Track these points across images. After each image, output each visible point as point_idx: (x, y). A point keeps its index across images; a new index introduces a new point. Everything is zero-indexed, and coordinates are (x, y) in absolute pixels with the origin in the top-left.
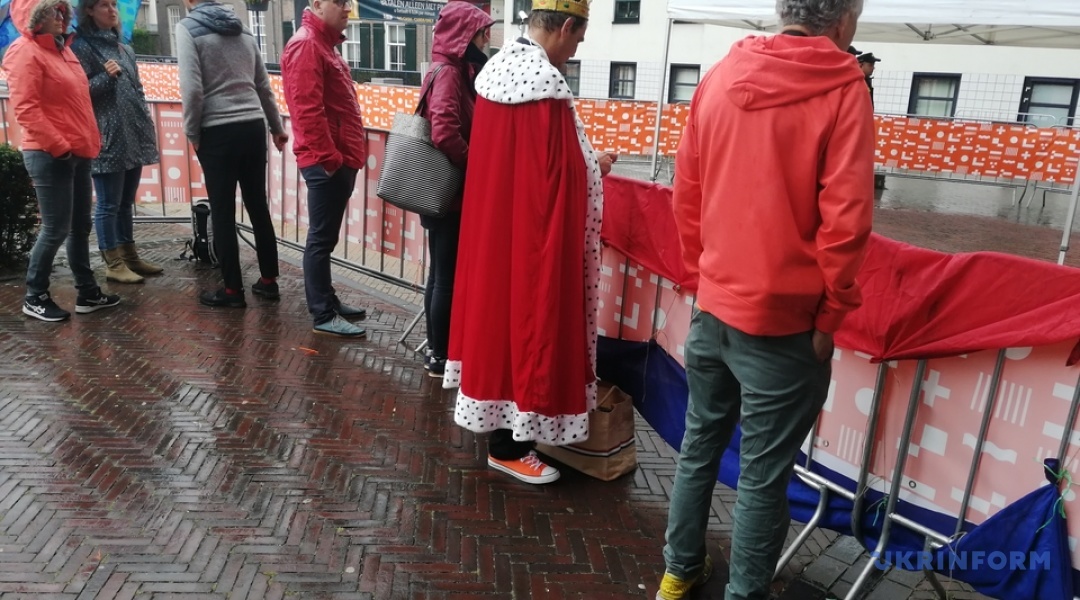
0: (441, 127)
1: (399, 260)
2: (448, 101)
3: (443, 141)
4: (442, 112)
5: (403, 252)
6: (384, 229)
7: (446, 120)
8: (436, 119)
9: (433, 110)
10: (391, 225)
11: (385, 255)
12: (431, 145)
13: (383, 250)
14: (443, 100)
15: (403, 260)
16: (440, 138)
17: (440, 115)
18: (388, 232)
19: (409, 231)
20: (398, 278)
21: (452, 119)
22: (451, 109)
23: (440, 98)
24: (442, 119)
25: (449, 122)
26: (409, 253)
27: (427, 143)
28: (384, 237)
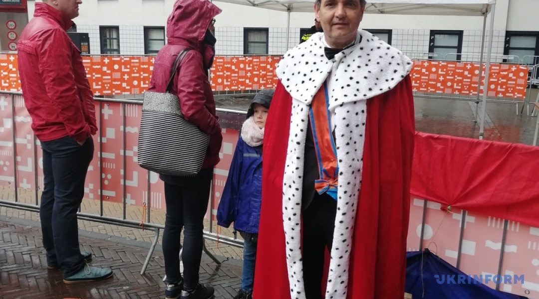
0: (190, 103)
1: (122, 205)
2: (195, 81)
3: (193, 114)
4: (191, 90)
5: (125, 197)
6: (102, 180)
7: (194, 97)
8: (185, 96)
9: (181, 88)
10: (109, 177)
11: (104, 202)
12: (183, 117)
13: (102, 198)
14: (191, 80)
15: (125, 204)
16: (190, 112)
17: (189, 93)
18: (106, 182)
19: (132, 179)
20: (122, 219)
21: (200, 96)
22: (198, 88)
23: (187, 79)
24: (191, 96)
25: (197, 99)
26: (132, 198)
27: (180, 117)
28: (102, 187)
